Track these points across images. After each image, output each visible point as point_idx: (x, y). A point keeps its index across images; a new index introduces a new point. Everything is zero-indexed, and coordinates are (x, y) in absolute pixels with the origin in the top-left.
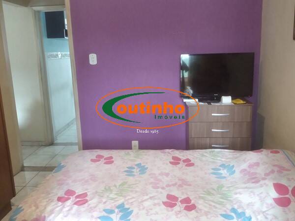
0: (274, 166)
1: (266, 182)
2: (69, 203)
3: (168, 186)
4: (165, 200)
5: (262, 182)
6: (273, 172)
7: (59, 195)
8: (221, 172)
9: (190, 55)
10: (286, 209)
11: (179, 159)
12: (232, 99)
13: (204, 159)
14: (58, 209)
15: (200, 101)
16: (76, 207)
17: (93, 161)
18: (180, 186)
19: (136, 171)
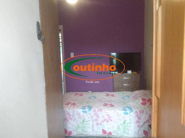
0: (144, 94)
1: (140, 98)
2: (70, 105)
3: (104, 101)
4: (103, 104)
5: (138, 99)
6: (143, 95)
7: (65, 103)
8: (125, 98)
9: (116, 53)
10: (145, 105)
11: (109, 95)
12: (132, 72)
13: (119, 94)
14: (66, 107)
15: (118, 73)
16: (72, 106)
17: (74, 95)
18: (109, 102)
19: (92, 98)
